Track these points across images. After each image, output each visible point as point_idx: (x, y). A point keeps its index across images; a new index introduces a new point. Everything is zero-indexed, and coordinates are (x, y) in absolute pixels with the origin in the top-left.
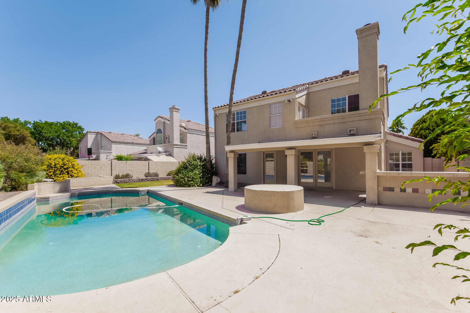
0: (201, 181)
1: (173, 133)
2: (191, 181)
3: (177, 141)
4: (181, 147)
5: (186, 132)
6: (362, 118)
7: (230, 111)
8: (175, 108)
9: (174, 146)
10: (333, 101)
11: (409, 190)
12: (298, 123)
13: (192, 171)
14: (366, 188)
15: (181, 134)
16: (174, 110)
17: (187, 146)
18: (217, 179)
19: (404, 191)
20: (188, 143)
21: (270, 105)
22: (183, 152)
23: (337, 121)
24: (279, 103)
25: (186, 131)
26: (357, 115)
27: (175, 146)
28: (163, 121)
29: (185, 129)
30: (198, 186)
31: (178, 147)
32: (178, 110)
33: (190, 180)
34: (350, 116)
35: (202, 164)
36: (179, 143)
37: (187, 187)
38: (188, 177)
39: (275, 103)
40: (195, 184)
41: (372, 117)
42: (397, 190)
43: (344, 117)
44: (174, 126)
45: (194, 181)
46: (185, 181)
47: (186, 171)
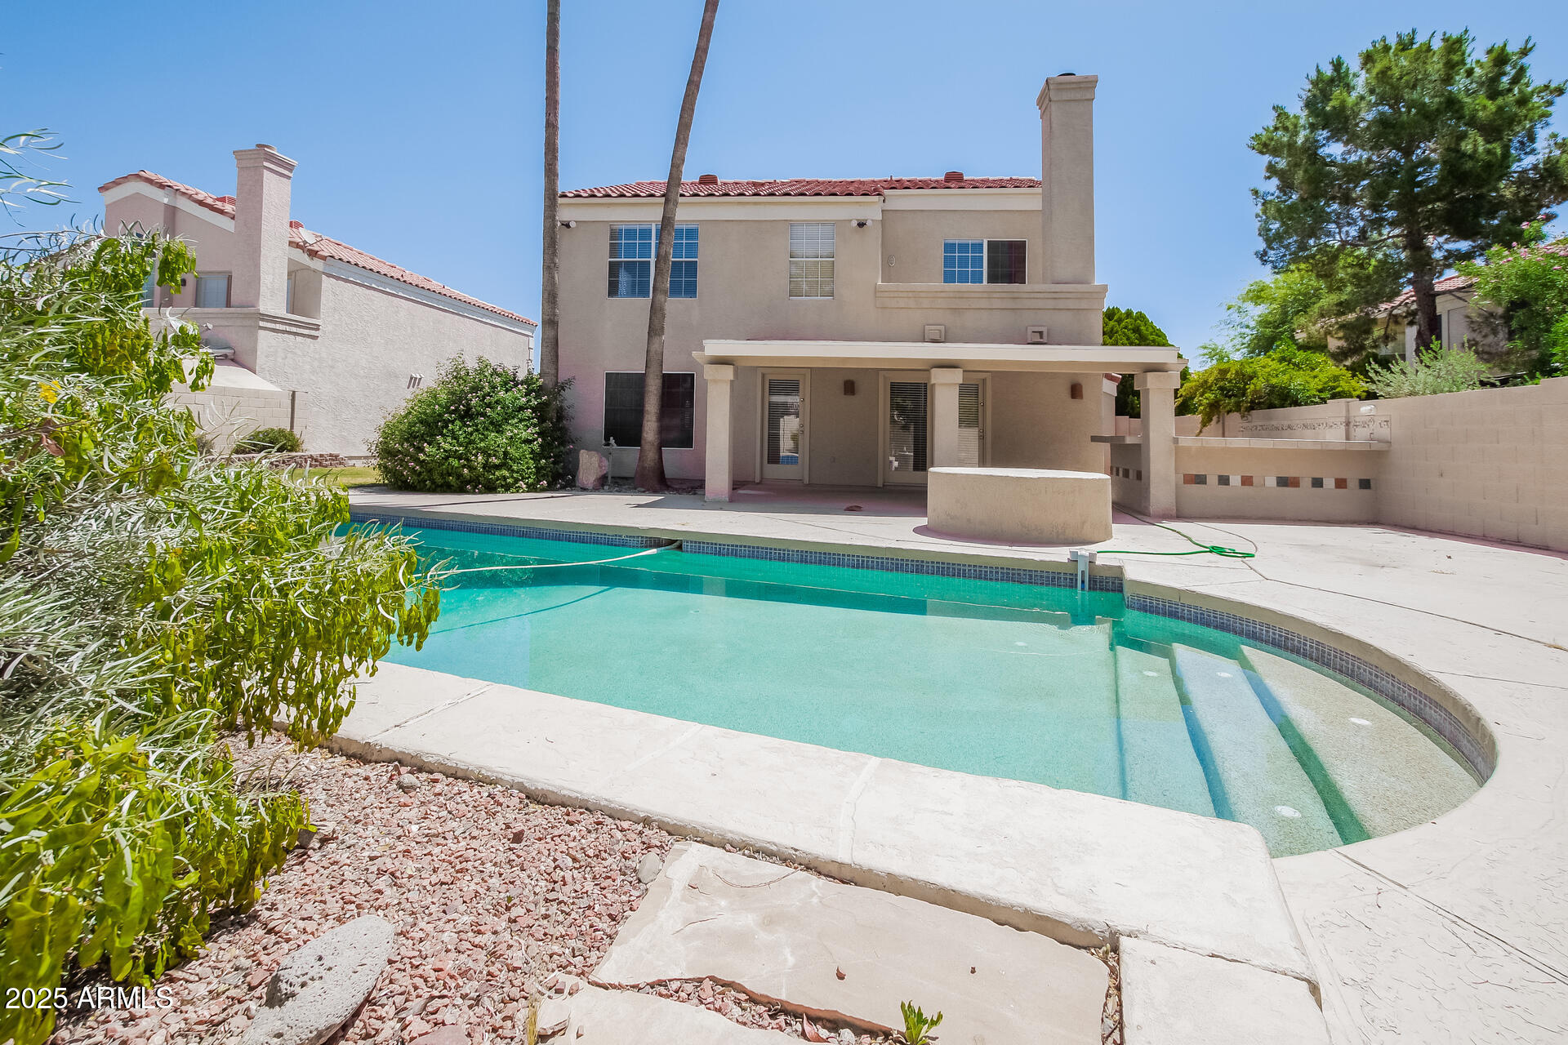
0: (538, 469)
1: (257, 266)
2: (498, 467)
3: (272, 299)
4: (294, 329)
5: (315, 271)
6: (1061, 304)
7: (667, 222)
8: (273, 156)
9: (262, 324)
10: (949, 247)
11: (1235, 480)
12: (886, 294)
13: (498, 427)
14: (1152, 476)
15: (291, 274)
16: (266, 164)
17: (317, 328)
18: (601, 462)
19: (1224, 480)
20: (322, 316)
21: (791, 224)
22: (300, 353)
23: (997, 304)
24: (824, 223)
25: (317, 264)
26: (1047, 295)
27: (267, 321)
28: (166, 201)
29: (313, 254)
30: (532, 488)
31: (278, 327)
32: (285, 168)
33: (497, 462)
34: (1032, 295)
35: (534, 403)
36: (281, 311)
37: (481, 493)
38: (485, 452)
39: (809, 223)
40: (517, 481)
41: (1084, 305)
42: (1212, 480)
43: (1016, 295)
44: (264, 236)
45: (510, 469)
46: (471, 469)
47: (468, 426)
